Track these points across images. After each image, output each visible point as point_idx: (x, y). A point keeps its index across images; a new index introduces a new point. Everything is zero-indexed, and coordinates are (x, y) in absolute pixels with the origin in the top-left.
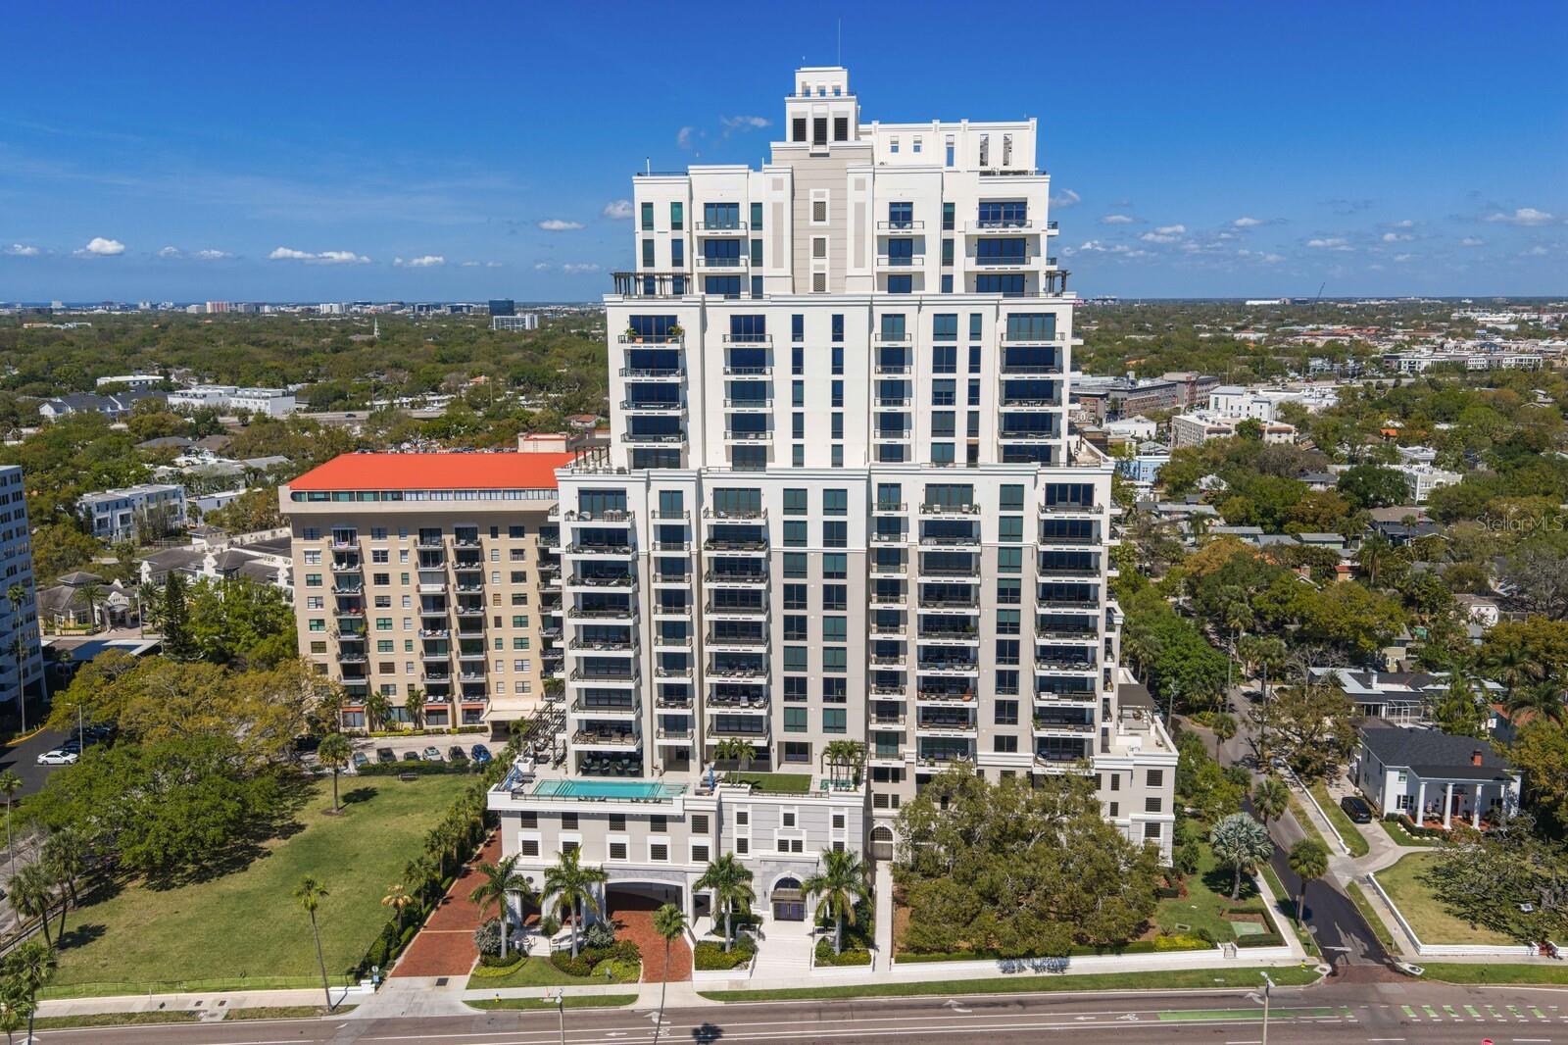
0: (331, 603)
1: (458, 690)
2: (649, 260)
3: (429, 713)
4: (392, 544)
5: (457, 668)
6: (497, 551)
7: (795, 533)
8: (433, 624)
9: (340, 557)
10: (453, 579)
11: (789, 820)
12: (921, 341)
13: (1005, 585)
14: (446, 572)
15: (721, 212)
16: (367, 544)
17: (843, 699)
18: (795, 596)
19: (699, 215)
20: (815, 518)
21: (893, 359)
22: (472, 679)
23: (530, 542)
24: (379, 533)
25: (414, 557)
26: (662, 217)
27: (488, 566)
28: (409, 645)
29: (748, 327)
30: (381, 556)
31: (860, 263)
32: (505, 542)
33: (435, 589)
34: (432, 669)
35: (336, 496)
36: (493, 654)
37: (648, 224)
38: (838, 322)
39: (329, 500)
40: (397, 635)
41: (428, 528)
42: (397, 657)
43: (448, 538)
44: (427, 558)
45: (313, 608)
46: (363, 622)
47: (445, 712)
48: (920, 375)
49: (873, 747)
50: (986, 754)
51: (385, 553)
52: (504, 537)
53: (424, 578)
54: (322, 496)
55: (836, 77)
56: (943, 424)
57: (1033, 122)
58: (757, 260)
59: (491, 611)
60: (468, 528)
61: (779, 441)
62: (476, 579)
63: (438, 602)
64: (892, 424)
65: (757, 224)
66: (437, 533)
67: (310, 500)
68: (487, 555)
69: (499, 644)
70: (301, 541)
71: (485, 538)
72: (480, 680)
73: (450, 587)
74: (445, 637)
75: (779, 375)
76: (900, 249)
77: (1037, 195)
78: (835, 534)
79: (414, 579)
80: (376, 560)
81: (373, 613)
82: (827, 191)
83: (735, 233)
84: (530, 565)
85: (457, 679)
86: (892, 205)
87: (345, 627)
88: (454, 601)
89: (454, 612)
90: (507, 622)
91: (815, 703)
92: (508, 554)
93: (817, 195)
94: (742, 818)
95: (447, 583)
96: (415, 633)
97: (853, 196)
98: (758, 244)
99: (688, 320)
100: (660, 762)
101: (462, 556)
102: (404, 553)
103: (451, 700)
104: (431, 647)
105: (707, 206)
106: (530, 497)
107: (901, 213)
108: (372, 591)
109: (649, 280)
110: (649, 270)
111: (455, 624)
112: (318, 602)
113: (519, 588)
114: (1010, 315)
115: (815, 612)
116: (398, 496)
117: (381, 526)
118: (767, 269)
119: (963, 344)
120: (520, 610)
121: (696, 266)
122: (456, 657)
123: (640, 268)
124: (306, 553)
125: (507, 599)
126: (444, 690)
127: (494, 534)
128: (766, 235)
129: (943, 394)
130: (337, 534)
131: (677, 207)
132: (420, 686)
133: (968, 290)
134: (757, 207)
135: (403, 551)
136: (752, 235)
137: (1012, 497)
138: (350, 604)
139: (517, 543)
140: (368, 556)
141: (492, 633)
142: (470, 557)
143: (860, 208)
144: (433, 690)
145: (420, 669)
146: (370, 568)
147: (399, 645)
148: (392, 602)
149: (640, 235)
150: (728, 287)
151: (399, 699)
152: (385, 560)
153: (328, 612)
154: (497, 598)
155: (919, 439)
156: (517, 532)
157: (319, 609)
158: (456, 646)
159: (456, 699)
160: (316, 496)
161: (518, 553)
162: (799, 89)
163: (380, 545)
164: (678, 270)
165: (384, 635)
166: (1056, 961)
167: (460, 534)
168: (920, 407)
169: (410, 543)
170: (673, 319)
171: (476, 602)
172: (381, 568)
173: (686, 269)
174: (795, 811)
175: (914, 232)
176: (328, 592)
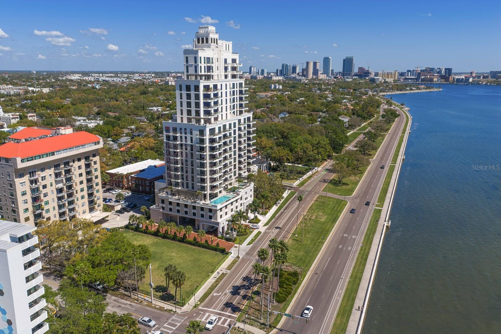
0: (30, 201)
2: (201, 71)
4: (47, 173)
5: (67, 212)
6: (75, 167)
8: (60, 199)
9: (32, 182)
10: (64, 181)
14: (62, 179)
16: (40, 175)
20: (233, 129)
22: (72, 214)
23: (83, 163)
24: (43, 170)
25: (53, 176)
27: (73, 174)
28: (54, 209)
30: (43, 178)
32: (77, 164)
33: (60, 185)
34: (61, 215)
35: (35, 158)
36: (76, 204)
37: (200, 62)
38: (226, 85)
39: (33, 160)
40: (50, 206)
41: (56, 165)
42: (51, 214)
44: (57, 175)
45: (24, 205)
46: (41, 205)
51: (45, 176)
53: (57, 183)
54: (31, 159)
57: (232, 42)
59: (75, 189)
60: (67, 162)
62: (70, 179)
63: (60, 191)
66: (59, 165)
67: (27, 161)
68: (73, 170)
69: (78, 199)
70: (18, 179)
71: (72, 164)
72: (74, 214)
74: (63, 202)
76: (226, 69)
77: (237, 58)
78: (235, 132)
79: (54, 184)
80: (42, 180)
81: (43, 200)
84: (83, 171)
85: (68, 216)
87: (35, 209)
88: (65, 189)
89: (65, 192)
90: (79, 191)
92: (78, 168)
93: (217, 56)
95: (63, 183)
96: (56, 204)
97: (222, 57)
101: (66, 172)
102: (50, 175)
104: (60, 207)
105: (207, 58)
107: (226, 61)
108: (42, 192)
110: (201, 74)
111: (66, 196)
112: (26, 202)
113: (81, 179)
114: (239, 83)
116: (53, 154)
117: (43, 167)
118: (214, 73)
119: (235, 90)
120: (82, 186)
122: (67, 208)
124: (21, 183)
125: (78, 184)
127: (74, 162)
129: (234, 100)
130: (30, 173)
134: (212, 58)
136: (212, 65)
137: (245, 121)
138: (35, 199)
139: (79, 164)
140: (40, 179)
141: (75, 196)
142: (68, 172)
145: (58, 216)
146: (41, 184)
147: (51, 210)
148: (48, 194)
149: (200, 65)
152: (45, 179)
153: (30, 205)
154: (76, 184)
156: (79, 160)
157: (26, 204)
158: (67, 204)
160: (29, 159)
161: (80, 167)
163: (42, 174)
165: (47, 207)
167: (65, 164)
169: (52, 171)
171: (70, 187)
172: (44, 183)
174: (246, 191)
175: (228, 65)
176: (29, 197)
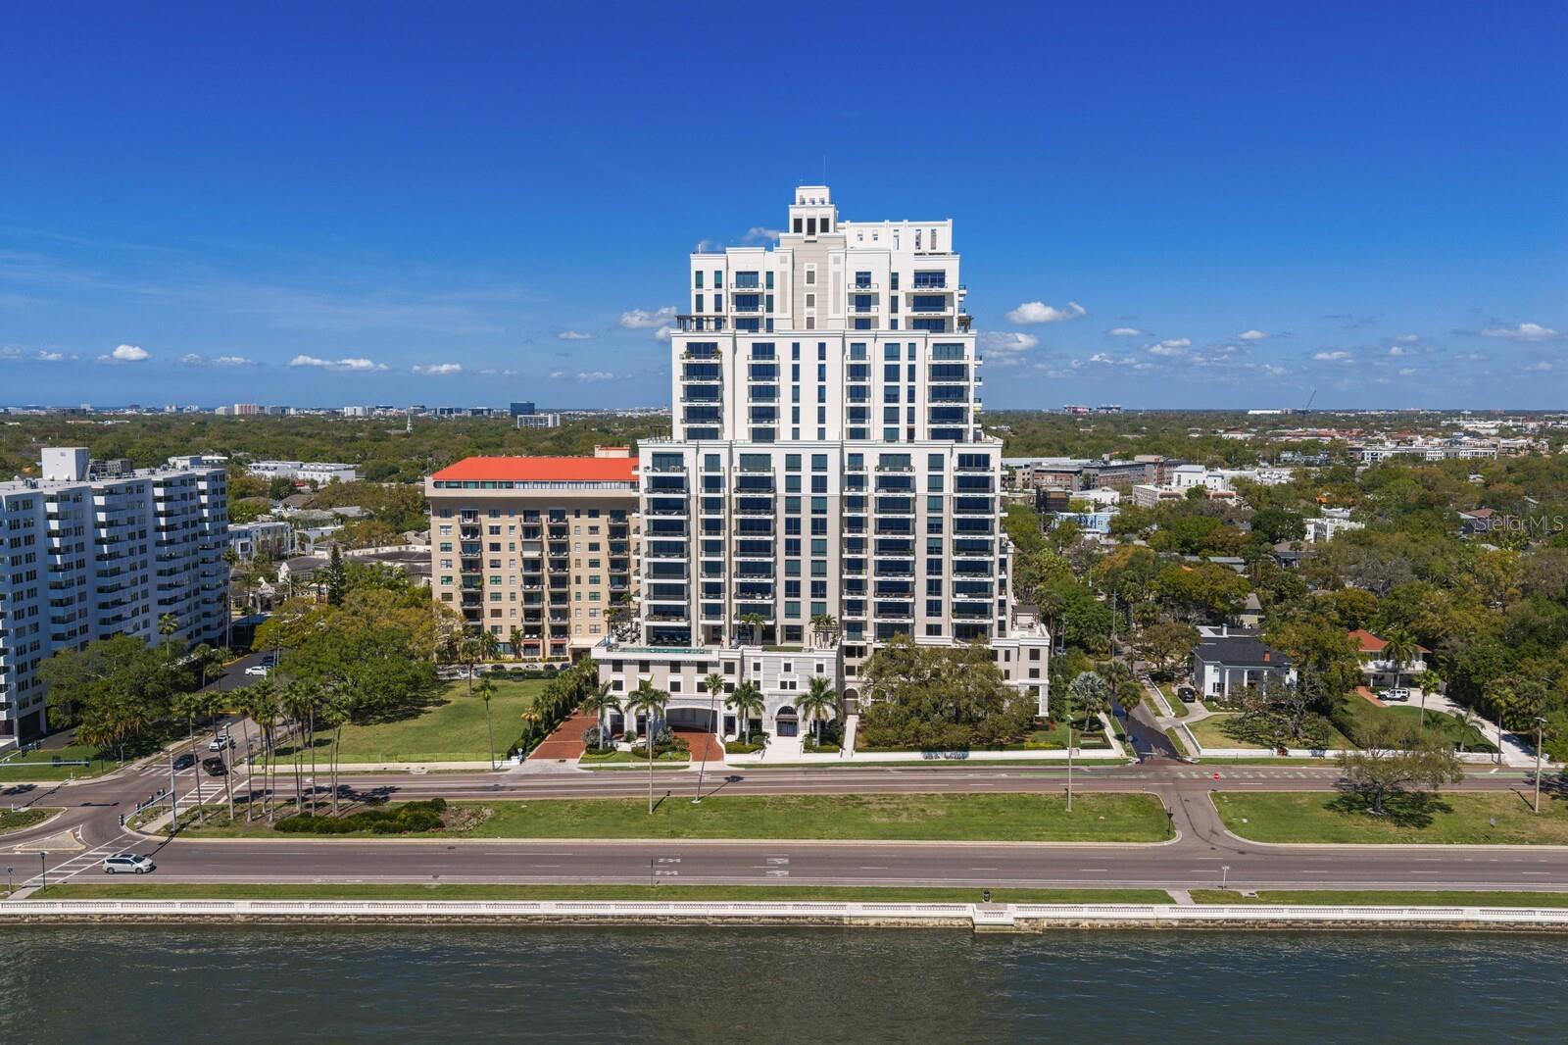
0: (458, 564)
1: (547, 630)
2: (700, 308)
3: (527, 646)
4: (503, 521)
5: (547, 613)
6: (579, 527)
7: (793, 484)
8: (530, 581)
9: (465, 530)
10: (547, 547)
11: (788, 668)
12: (876, 360)
13: (932, 522)
14: (542, 542)
15: (747, 277)
16: (486, 521)
17: (824, 596)
18: (793, 526)
19: (732, 279)
20: (806, 474)
21: (858, 372)
22: (558, 622)
23: (603, 522)
24: (495, 514)
25: (519, 531)
26: (709, 281)
27: (573, 538)
28: (513, 597)
29: (763, 350)
30: (495, 530)
31: (836, 310)
32: (585, 521)
33: (535, 554)
34: (529, 614)
35: (466, 485)
36: (573, 604)
37: (699, 285)
38: (822, 347)
39: (460, 487)
40: (504, 589)
41: (530, 509)
42: (504, 605)
43: (544, 518)
44: (530, 532)
45: (444, 568)
46: (480, 578)
47: (538, 647)
48: (876, 382)
49: (845, 633)
50: (921, 638)
51: (498, 528)
52: (584, 517)
53: (526, 546)
54: (457, 484)
55: (822, 192)
56: (891, 416)
57: (950, 221)
58: (770, 309)
59: (573, 572)
60: (560, 510)
61: (783, 425)
62: (562, 548)
63: (534, 564)
64: (858, 414)
65: (770, 285)
66: (536, 513)
67: (447, 487)
68: (572, 531)
69: (578, 596)
70: (438, 518)
71: (570, 518)
72: (563, 623)
73: (545, 554)
74: (540, 590)
75: (784, 382)
76: (863, 302)
77: (951, 268)
78: (819, 484)
79: (519, 547)
80: (492, 533)
81: (487, 572)
82: (816, 265)
83: (756, 290)
84: (603, 538)
85: (547, 622)
86: (858, 273)
87: (468, 582)
88: (547, 564)
89: (546, 571)
90: (585, 580)
91: (806, 599)
92: (587, 530)
93: (809, 267)
94: (757, 667)
95: (542, 550)
96: (518, 587)
97: (832, 268)
98: (770, 298)
99: (724, 345)
100: (702, 637)
101: (554, 530)
102: (512, 528)
103: (542, 637)
104: (529, 597)
105: (738, 273)
106: (605, 487)
107: (863, 279)
108: (487, 555)
109: (700, 321)
110: (700, 314)
111: (547, 581)
112: (448, 564)
113: (594, 555)
114: (935, 345)
115: (806, 537)
116: (510, 485)
117: (496, 508)
118: (776, 314)
119: (904, 363)
120: (594, 571)
121: (730, 311)
122: (546, 605)
123: (694, 312)
124: (442, 527)
125: (585, 563)
126: (537, 630)
127: (578, 515)
128: (776, 292)
129: (891, 396)
130: (464, 513)
131: (718, 273)
132: (520, 627)
133: (908, 328)
134: (770, 274)
135: (511, 526)
136: (767, 292)
137: (936, 462)
138: (471, 565)
139: (594, 522)
140: (486, 530)
141: (573, 588)
142: (559, 531)
143: (837, 275)
144: (529, 630)
145: (520, 614)
146: (487, 539)
147: (506, 596)
148: (502, 564)
149: (694, 292)
150: (751, 325)
151: (504, 637)
152: (498, 533)
153: (456, 572)
154: (578, 562)
155: (876, 425)
156: (594, 514)
157: (449, 568)
158: (547, 597)
159: (546, 637)
160: (452, 484)
161: (594, 529)
162: (798, 200)
163: (495, 522)
164: (718, 314)
165: (496, 588)
166: (960, 754)
167: (553, 514)
168: (876, 404)
169: (517, 520)
170: (715, 345)
171: (562, 564)
172: (495, 539)
173: (724, 313)
174: (792, 661)
175: (872, 291)
176: (456, 556)
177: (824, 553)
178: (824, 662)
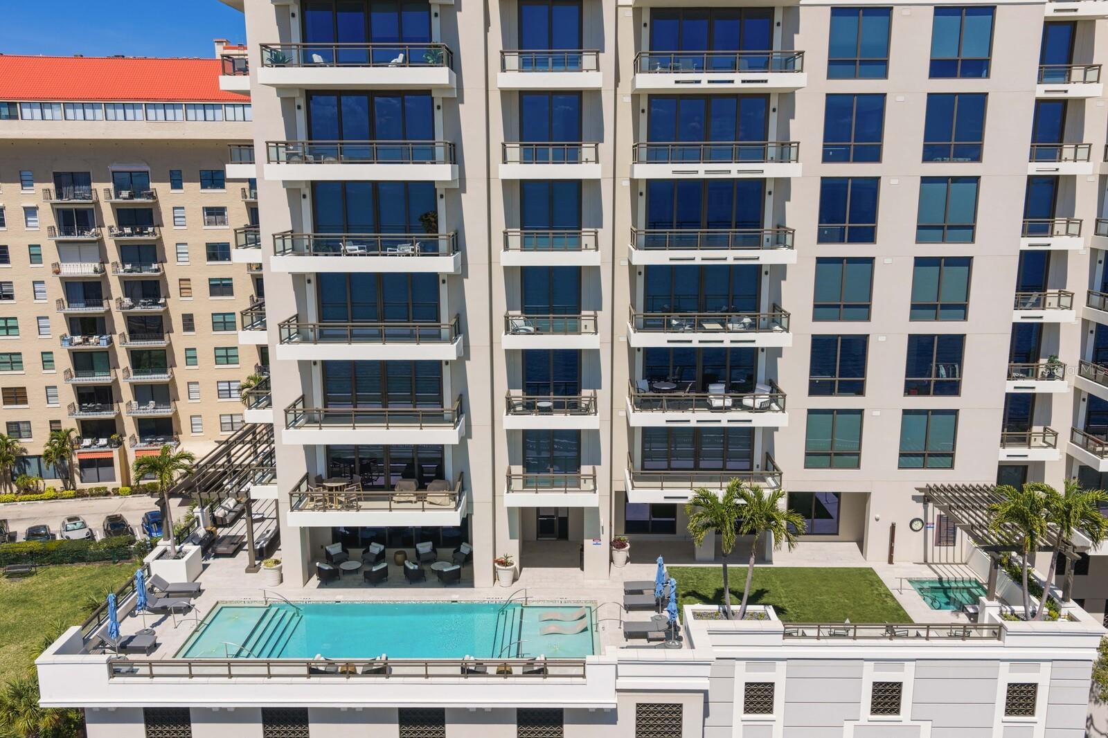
1: (130, 428)
3: (85, 464)
4: (10, 196)
5: (127, 394)
6: (181, 209)
8: (85, 326)
10: (113, 254)
14: (100, 242)
17: (952, 388)
18: (855, 126)
22: (152, 410)
23: (235, 197)
25: (47, 218)
27: (169, 234)
28: (47, 360)
32: (194, 196)
33: (84, 269)
34: (87, 396)
36: (181, 373)
40: (27, 345)
41: (67, 169)
42: (30, 379)
43: (102, 190)
44: (70, 221)
47: (109, 463)
51: (1, 212)
52: (192, 189)
53: (65, 251)
59: (176, 306)
60: (132, 171)
62: (148, 254)
63: (90, 290)
66: (84, 179)
68: (167, 216)
69: (191, 357)
71: (162, 189)
72: (164, 412)
73: (108, 267)
74: (103, 345)
79: (50, 253)
85: (128, 411)
88: (116, 289)
89: (116, 305)
90: (203, 322)
91: (884, 399)
92: (200, 216)
95: (104, 260)
96: (57, 341)
100: (511, 548)
101: (126, 217)
102: (30, 212)
103: (120, 443)
104: (83, 362)
106: (230, 116)
111: (120, 325)
113: (219, 270)
115: (901, 168)
116: (9, 113)
120: (222, 304)
122: (123, 377)
125: (200, 287)
126: (108, 429)
127: (177, 184)
132: (70, 423)
135: (28, 208)
139: (214, 197)
141: (178, 340)
142: (139, 218)
144: (91, 430)
145: (69, 396)
147: (31, 360)
148: (17, 292)
151: (36, 444)
152: (1, 223)
154: (185, 286)
156: (211, 178)
158: (124, 360)
159: (127, 443)
161: (215, 214)
165: (7, 343)
167: (121, 182)
169: (40, 195)
171: (152, 290)
177: (967, 230)
178: (1041, 677)
